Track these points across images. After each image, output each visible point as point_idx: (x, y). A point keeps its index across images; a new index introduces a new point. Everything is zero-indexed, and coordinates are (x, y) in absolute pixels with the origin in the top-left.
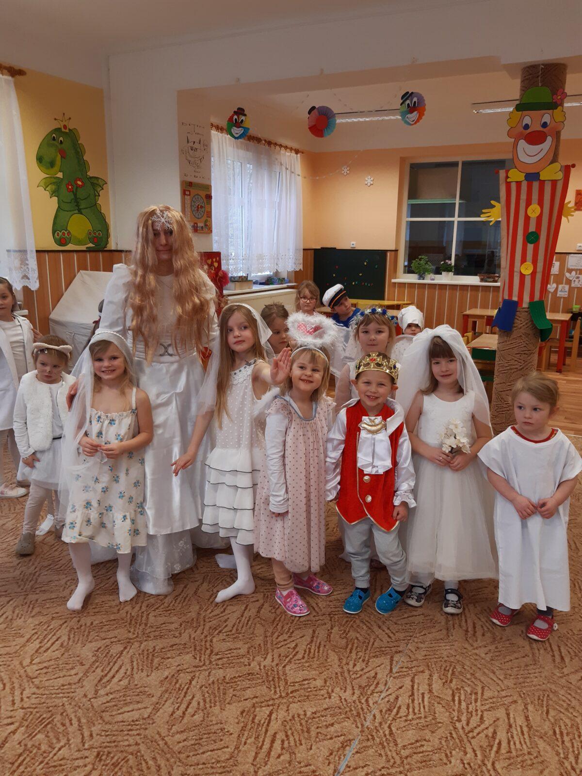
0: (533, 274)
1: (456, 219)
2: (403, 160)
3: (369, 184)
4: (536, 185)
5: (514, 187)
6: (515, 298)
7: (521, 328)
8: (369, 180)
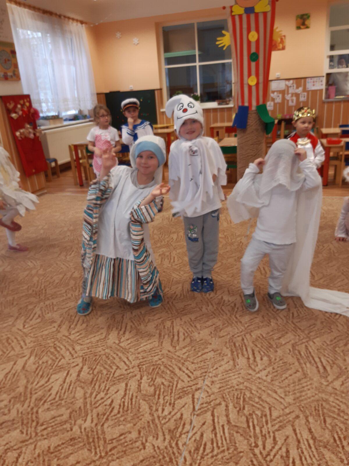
0: (257, 84)
1: (198, 64)
2: (157, 25)
3: (136, 44)
4: (252, 17)
5: (237, 19)
6: (246, 104)
7: (252, 126)
8: (135, 40)
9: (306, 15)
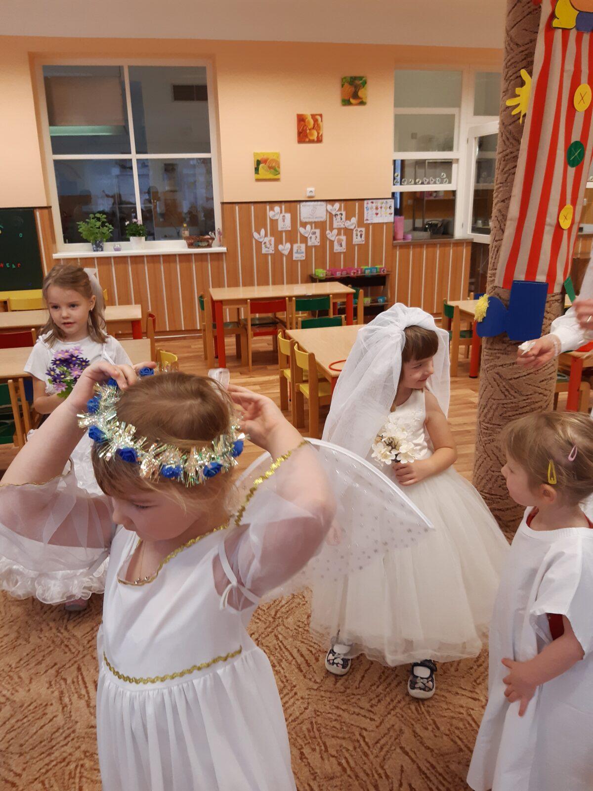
1: (134, 156)
6: (542, 278)
9: (361, 78)
